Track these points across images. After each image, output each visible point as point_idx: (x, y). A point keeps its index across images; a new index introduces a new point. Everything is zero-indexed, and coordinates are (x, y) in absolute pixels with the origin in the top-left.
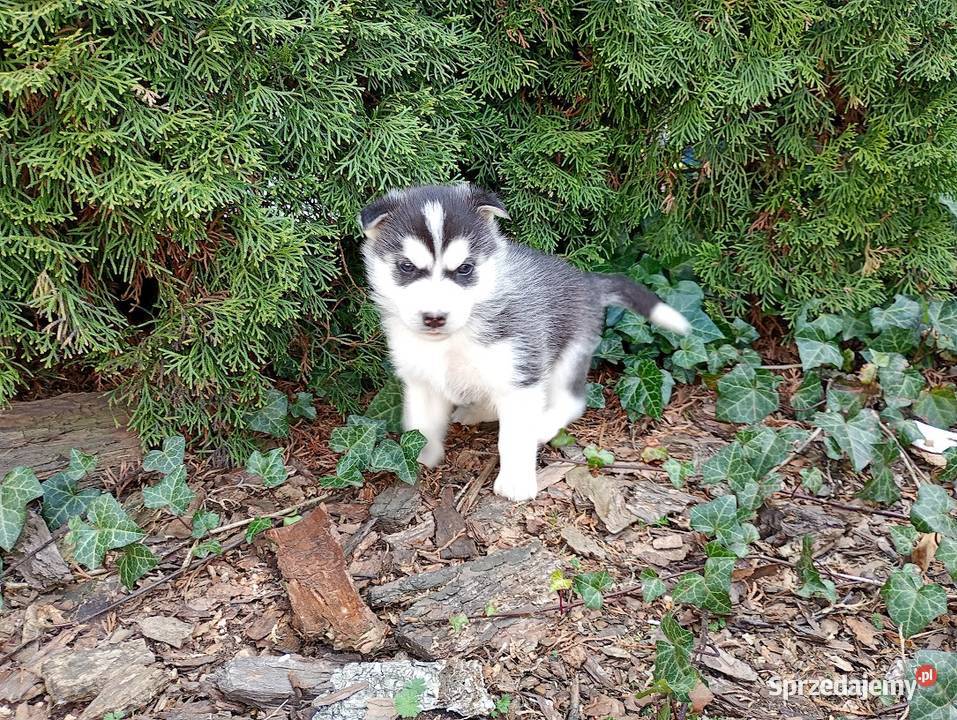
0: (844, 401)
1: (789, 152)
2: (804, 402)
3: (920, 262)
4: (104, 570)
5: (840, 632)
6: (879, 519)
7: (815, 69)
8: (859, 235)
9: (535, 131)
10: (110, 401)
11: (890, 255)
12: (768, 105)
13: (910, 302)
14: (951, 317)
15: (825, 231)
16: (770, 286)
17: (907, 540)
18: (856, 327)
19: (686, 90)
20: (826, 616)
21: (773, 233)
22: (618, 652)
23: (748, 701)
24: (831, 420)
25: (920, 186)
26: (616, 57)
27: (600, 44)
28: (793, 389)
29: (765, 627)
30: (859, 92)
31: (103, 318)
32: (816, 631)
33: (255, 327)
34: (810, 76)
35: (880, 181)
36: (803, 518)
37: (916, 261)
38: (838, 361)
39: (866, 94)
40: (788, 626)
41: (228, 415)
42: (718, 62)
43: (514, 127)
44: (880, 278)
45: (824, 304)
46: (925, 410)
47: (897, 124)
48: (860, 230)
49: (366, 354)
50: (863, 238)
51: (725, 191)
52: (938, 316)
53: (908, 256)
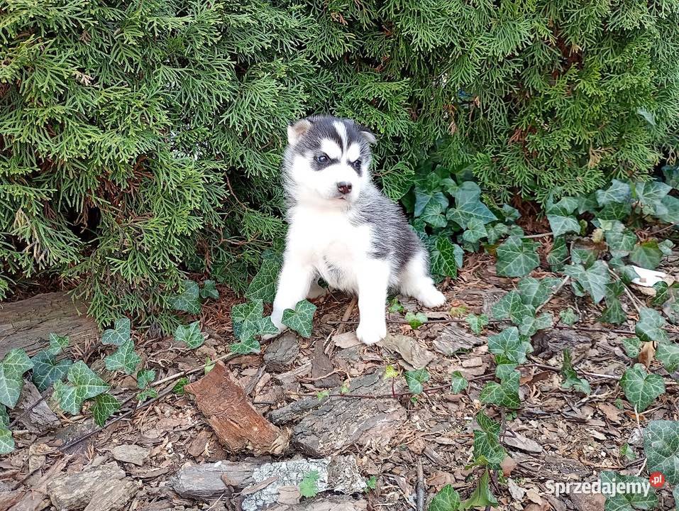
0: (583, 256)
1: (532, 86)
2: (556, 258)
3: (627, 156)
4: (81, 416)
5: (595, 414)
6: (613, 335)
7: (547, 27)
8: (585, 140)
9: (357, 83)
10: (72, 297)
11: (606, 153)
12: (517, 54)
13: (622, 184)
14: (651, 192)
15: (561, 139)
16: (527, 181)
17: (634, 347)
18: (587, 204)
19: (459, 48)
20: (584, 404)
21: (526, 143)
22: (446, 441)
23: (538, 466)
24: (575, 269)
25: (624, 103)
26: (409, 28)
27: (398, 19)
28: (547, 250)
29: (544, 415)
30: (578, 40)
31: (64, 239)
32: (579, 415)
33: (173, 236)
34: (544, 32)
35: (596, 102)
36: (563, 338)
37: (624, 155)
38: (577, 229)
39: (583, 42)
40: (559, 413)
41: (158, 300)
42: (480, 27)
43: (342, 81)
44: (601, 169)
45: (564, 190)
46: (638, 258)
47: (606, 61)
48: (585, 137)
49: (250, 249)
50: (587, 142)
51: (491, 117)
52: (642, 192)
53: (618, 153)
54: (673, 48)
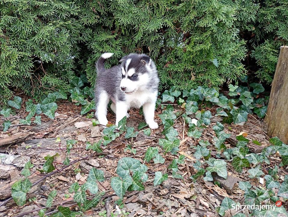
7: (172, 23)
8: (189, 69)
11: (200, 76)
14: (209, 92)
19: (138, 26)
26: (118, 16)
29: (113, 158)
33: (6, 76)
34: (170, 24)
36: (142, 136)
39: (186, 30)
41: (2, 100)
42: (145, 19)
48: (190, 68)
49: (49, 91)
51: (154, 55)
52: (206, 92)
54: (225, 37)
